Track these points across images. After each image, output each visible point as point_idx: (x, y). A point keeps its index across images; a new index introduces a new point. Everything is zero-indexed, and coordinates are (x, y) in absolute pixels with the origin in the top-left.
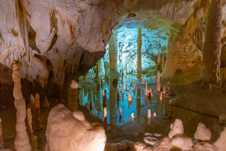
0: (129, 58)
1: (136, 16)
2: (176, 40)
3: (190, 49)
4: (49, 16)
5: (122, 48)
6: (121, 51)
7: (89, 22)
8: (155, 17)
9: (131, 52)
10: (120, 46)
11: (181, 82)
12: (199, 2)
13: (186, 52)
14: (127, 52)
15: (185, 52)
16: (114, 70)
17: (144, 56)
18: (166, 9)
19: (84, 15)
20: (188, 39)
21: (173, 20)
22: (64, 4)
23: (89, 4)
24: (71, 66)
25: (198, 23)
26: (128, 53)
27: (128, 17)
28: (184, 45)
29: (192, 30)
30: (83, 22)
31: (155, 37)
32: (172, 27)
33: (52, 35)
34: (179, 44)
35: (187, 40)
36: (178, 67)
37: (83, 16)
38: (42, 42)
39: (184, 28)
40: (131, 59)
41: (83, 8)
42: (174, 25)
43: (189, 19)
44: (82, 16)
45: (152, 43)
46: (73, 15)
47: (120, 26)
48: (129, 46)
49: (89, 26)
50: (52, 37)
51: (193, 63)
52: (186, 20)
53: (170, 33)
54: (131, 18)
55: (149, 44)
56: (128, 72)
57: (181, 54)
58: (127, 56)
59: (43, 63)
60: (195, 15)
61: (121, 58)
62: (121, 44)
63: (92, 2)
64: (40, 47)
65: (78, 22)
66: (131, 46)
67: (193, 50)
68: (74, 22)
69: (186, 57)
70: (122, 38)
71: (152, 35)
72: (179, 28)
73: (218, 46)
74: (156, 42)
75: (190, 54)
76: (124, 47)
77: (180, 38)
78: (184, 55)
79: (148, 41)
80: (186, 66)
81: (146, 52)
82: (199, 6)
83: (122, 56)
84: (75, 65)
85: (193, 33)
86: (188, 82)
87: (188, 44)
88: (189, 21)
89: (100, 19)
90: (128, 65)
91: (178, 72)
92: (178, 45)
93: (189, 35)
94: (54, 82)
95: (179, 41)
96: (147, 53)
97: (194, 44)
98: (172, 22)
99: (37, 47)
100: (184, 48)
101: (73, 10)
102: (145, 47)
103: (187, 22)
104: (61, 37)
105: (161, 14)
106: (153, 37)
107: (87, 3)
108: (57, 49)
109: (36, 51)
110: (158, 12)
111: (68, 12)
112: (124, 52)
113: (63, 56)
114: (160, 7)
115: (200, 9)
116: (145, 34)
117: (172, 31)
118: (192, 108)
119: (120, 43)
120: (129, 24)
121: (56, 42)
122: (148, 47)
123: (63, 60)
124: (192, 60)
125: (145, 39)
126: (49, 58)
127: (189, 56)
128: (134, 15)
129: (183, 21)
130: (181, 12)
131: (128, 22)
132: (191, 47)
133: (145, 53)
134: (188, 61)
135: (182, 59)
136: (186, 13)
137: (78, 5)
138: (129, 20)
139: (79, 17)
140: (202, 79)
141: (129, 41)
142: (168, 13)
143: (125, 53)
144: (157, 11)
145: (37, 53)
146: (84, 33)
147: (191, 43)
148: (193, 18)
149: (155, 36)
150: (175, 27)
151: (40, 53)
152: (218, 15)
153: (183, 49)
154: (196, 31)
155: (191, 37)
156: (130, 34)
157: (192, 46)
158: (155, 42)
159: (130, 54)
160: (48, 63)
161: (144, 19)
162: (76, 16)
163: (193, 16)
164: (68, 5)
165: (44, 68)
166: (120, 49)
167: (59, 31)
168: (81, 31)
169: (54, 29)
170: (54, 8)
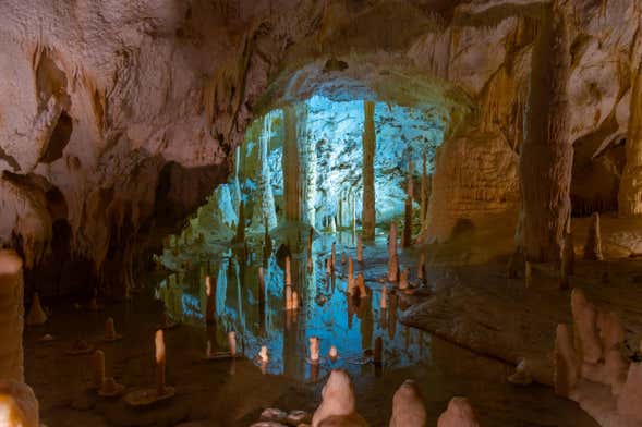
0: (348, 184)
1: (346, 67)
2: (459, 136)
3: (496, 162)
4: (30, 64)
5: (328, 156)
6: (325, 164)
7: (156, 81)
8: (398, 70)
9: (353, 168)
10: (321, 152)
11: (464, 256)
12: (520, 31)
13: (486, 171)
14: (341, 167)
15: (482, 170)
16: (297, 219)
17: (392, 178)
18: (425, 49)
19: (135, 63)
20: (492, 133)
21: (447, 78)
22: (74, 31)
23: (146, 32)
24: (129, 205)
25: (517, 88)
26: (346, 172)
27: (324, 71)
28: (480, 149)
29: (504, 110)
30: (137, 82)
31: (421, 127)
32: (451, 99)
33: (49, 117)
34: (466, 148)
35: (490, 136)
36: (460, 213)
37: (132, 65)
38: (17, 138)
39: (480, 103)
40: (354, 189)
41: (131, 44)
42: (455, 94)
43: (492, 76)
44: (128, 64)
45: (413, 144)
46: (101, 62)
47: (303, 94)
48: (348, 150)
49: (159, 94)
50: (49, 124)
51: (503, 200)
52: (485, 78)
53: (448, 116)
54: (335, 73)
55: (405, 146)
56: (345, 224)
57: (471, 175)
58: (342, 179)
59: (29, 197)
60: (509, 66)
61: (324, 185)
62: (325, 146)
63: (154, 27)
64: (12, 152)
65: (116, 81)
66: (353, 152)
67: (504, 164)
68: (103, 81)
69: (484, 183)
70: (327, 130)
71: (411, 121)
72: (468, 101)
73: (559, 153)
74: (426, 140)
75: (495, 175)
76: (334, 156)
77: (469, 129)
78: (478, 180)
79: (403, 138)
80: (486, 209)
81: (398, 168)
82: (518, 41)
83: (329, 180)
84: (141, 205)
85: (507, 117)
86: (481, 256)
87: (490, 147)
88: (492, 84)
89: (192, 74)
90: (345, 204)
91: (463, 226)
92: (462, 150)
93: (496, 122)
94: (75, 253)
95: (465, 140)
96: (401, 172)
97: (509, 149)
98: (448, 87)
99: (3, 151)
100: (479, 159)
101: (101, 47)
102: (393, 155)
103: (487, 85)
104: (81, 123)
105: (413, 64)
106: (415, 127)
107: (139, 30)
108: (77, 159)
109: (6, 163)
110: (402, 57)
111: (85, 53)
112: (333, 169)
113: (95, 178)
114: (406, 45)
115: (522, 51)
116: (392, 119)
117: (453, 109)
118: (453, 334)
119: (322, 142)
120: (332, 90)
121: (72, 136)
122: (403, 154)
123: (96, 189)
124: (501, 192)
125: (393, 131)
126: (55, 183)
127: (494, 180)
128: (343, 66)
129: (477, 83)
130: (470, 57)
131: (330, 84)
132: (499, 155)
133: (393, 170)
134: (489, 197)
135: (475, 190)
136: (482, 61)
137: (116, 34)
138: (330, 80)
139: (118, 69)
140: (518, 248)
141: (347, 138)
142: (432, 60)
143: (335, 171)
144: (398, 55)
145: (11, 169)
146: (143, 113)
147: (499, 145)
148: (504, 76)
149: (422, 123)
150: (456, 100)
151: (17, 167)
152: (559, 66)
153: (477, 162)
154: (514, 113)
155: (503, 129)
156: (348, 117)
157: (502, 153)
158: (423, 140)
159: (352, 173)
160: (53, 198)
161: (372, 75)
162: (108, 66)
163: (504, 69)
164: (87, 34)
165: (32, 211)
166: (322, 159)
167: (73, 106)
168: (131, 108)
169: (53, 100)
170: (44, 43)
